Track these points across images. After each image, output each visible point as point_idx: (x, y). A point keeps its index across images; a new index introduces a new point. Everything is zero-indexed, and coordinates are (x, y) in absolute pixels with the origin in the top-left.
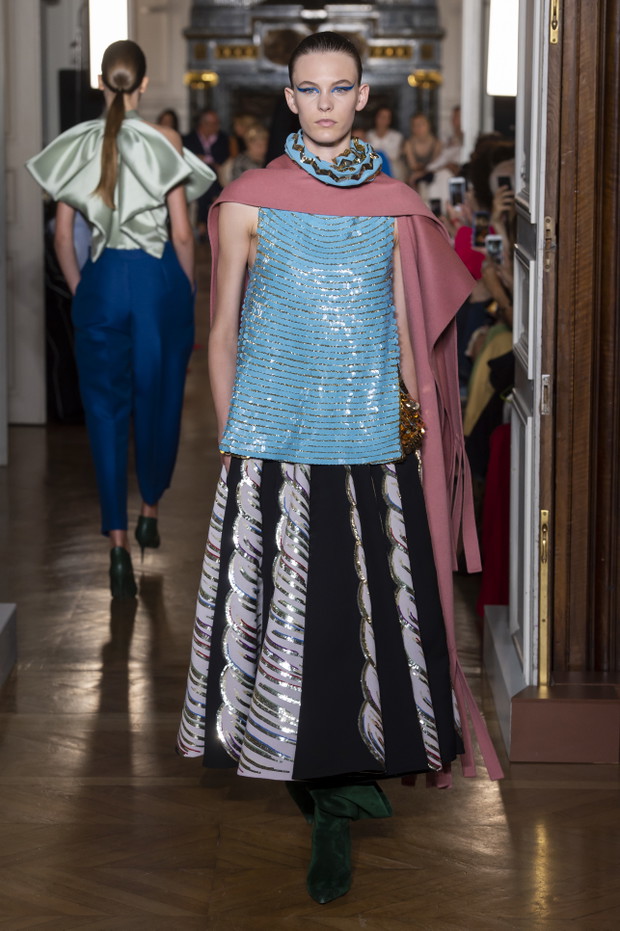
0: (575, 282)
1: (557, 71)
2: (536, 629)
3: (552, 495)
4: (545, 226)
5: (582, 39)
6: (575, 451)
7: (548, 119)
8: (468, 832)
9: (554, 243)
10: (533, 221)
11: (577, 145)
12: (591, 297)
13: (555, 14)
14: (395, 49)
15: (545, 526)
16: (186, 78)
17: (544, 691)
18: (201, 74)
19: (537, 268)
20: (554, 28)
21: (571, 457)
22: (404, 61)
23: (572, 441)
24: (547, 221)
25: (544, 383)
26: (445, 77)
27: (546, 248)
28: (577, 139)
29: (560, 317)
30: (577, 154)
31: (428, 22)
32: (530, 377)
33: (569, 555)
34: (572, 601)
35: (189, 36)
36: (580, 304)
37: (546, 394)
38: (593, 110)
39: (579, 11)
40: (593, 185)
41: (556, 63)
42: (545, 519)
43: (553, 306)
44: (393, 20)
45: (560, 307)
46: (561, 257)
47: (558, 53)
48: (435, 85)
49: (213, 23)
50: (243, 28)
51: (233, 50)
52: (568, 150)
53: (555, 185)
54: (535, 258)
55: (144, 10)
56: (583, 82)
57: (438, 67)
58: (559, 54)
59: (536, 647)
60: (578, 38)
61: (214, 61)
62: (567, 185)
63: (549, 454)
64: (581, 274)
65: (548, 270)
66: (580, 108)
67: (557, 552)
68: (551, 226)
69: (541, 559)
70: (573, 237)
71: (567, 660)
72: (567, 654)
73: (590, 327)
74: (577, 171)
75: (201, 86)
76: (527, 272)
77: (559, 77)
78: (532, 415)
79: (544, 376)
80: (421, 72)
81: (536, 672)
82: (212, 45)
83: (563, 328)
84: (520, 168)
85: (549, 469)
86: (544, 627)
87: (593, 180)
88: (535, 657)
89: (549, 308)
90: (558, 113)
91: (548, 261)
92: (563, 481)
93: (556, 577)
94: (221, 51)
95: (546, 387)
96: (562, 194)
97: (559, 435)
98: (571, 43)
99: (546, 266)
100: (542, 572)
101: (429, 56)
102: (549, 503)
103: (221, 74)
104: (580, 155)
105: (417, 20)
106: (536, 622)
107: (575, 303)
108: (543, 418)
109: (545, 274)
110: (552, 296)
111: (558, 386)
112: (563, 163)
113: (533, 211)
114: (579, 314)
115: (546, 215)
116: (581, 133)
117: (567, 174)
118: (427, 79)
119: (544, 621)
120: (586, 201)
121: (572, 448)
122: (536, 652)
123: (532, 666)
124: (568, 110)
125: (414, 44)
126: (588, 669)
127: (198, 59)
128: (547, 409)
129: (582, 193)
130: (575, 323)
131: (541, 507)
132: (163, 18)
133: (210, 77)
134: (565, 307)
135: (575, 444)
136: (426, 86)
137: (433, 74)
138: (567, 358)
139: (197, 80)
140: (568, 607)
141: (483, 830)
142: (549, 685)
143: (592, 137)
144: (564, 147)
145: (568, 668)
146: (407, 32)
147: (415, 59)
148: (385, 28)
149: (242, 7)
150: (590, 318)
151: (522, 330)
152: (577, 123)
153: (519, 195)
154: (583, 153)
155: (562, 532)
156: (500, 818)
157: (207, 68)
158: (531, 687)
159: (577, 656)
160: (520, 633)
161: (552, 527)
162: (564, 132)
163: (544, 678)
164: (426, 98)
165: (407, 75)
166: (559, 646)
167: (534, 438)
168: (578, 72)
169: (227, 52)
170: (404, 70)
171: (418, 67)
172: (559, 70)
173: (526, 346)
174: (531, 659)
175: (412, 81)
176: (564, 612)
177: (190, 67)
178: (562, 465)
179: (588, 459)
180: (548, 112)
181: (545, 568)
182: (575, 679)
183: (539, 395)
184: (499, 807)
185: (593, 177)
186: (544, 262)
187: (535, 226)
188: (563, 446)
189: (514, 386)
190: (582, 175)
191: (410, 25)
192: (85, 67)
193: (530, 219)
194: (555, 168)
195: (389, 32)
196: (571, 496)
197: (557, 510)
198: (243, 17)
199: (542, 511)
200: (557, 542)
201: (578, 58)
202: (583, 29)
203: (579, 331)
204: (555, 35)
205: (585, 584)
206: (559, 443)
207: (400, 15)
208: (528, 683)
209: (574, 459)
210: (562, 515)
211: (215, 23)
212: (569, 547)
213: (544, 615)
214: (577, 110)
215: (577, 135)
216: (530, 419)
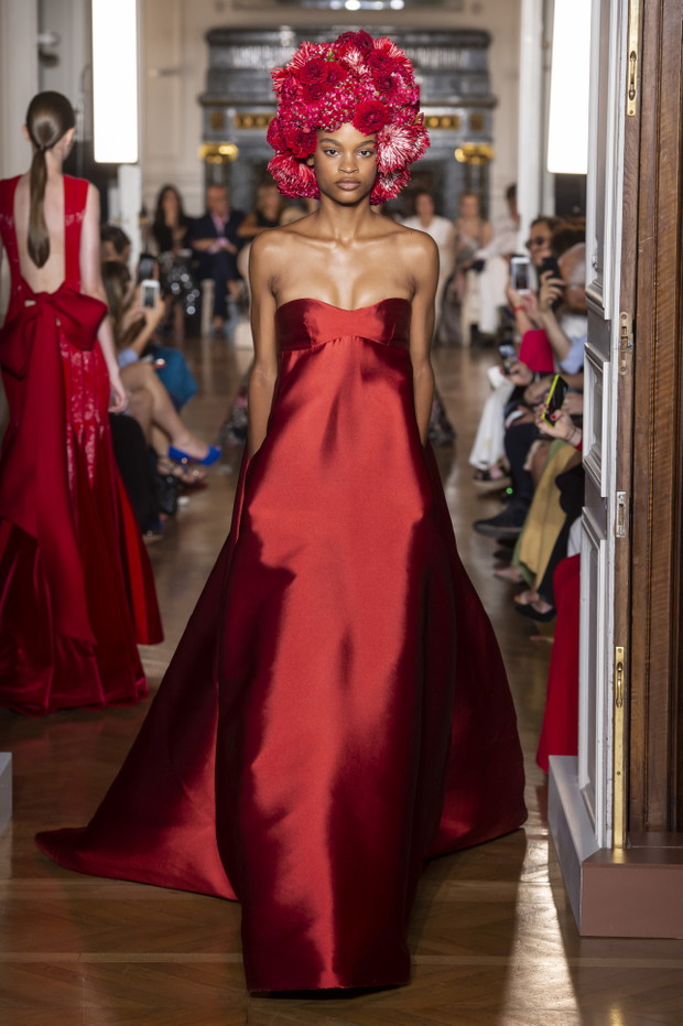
0: (655, 387)
1: (634, 146)
2: (610, 783)
3: (628, 631)
4: (621, 322)
5: (663, 111)
6: (654, 579)
7: (624, 201)
8: (533, 1017)
9: (631, 342)
10: (607, 317)
11: (657, 231)
12: (672, 403)
13: (632, 83)
14: (440, 119)
15: (620, 664)
16: (201, 150)
17: (619, 856)
18: (218, 146)
19: (612, 370)
20: (632, 98)
21: (649, 586)
22: (450, 133)
23: (651, 568)
24: (623, 317)
25: (620, 502)
26: (498, 151)
27: (621, 348)
28: (657, 225)
29: (637, 426)
30: (656, 242)
31: (478, 89)
32: (603, 495)
33: (647, 698)
34: (651, 749)
35: (204, 102)
36: (660, 411)
37: (621, 513)
38: (675, 191)
39: (659, 79)
40: (675, 277)
41: (634, 137)
42: (621, 656)
43: (630, 414)
44: (438, 86)
45: (637, 415)
46: (639, 358)
47: (636, 126)
48: (486, 160)
49: (233, 88)
50: (266, 94)
51: (255, 119)
52: (646, 237)
53: (633, 276)
54: (609, 359)
55: (153, 73)
56: (664, 160)
57: (489, 140)
58: (637, 128)
59: (610, 804)
60: (658, 109)
61: (234, 131)
62: (646, 277)
63: (625, 583)
64: (661, 377)
65: (624, 373)
66: (661, 190)
67: (633, 695)
68: (628, 323)
69: (615, 703)
70: (652, 335)
71: (645, 819)
72: (645, 812)
73: (672, 437)
74: (657, 261)
75: (218, 160)
76: (600, 375)
77: (637, 154)
78: (606, 537)
79: (619, 493)
80: (470, 146)
81: (609, 832)
82: (231, 113)
83: (640, 438)
84: (591, 257)
85: (625, 600)
86: (619, 780)
87: (675, 271)
88: (609, 815)
89: (625, 416)
90: (636, 195)
91: (624, 363)
92: (640, 613)
93: (632, 722)
94: (241, 120)
95: (621, 505)
96: (640, 287)
97: (636, 561)
98: (650, 114)
99: (622, 369)
100: (617, 717)
101: (479, 127)
102: (624, 639)
103: (242, 146)
104: (660, 242)
105: (465, 87)
106: (610, 776)
107: (654, 410)
108: (617, 541)
109: (621, 377)
110: (628, 403)
111: (635, 505)
112: (641, 251)
113: (606, 305)
114: (659, 423)
115: (621, 311)
116: (661, 217)
117: (647, 264)
118: (476, 153)
119: (619, 773)
120: (667, 295)
121: (651, 576)
122: (609, 809)
123: (605, 826)
124: (647, 191)
125: (462, 113)
126: (669, 828)
127: (215, 128)
128: (623, 531)
129: (663, 286)
130: (654, 433)
131: (616, 643)
132: (175, 82)
133: (228, 150)
134: (643, 414)
135: (654, 571)
136: (476, 161)
137: (484, 148)
138: (645, 472)
139: (214, 154)
140: (646, 758)
141: (551, 1015)
142: (625, 847)
143: (674, 222)
144: (643, 232)
145: (647, 829)
146: (454, 99)
147: (464, 131)
148: (429, 95)
149: (266, 70)
150: (672, 427)
151: (593, 441)
152: (657, 206)
153: (590, 287)
154: (664, 239)
155: (639, 671)
156: (570, 1002)
157: (225, 139)
158: (604, 849)
159: (657, 814)
160: (592, 787)
161: (629, 666)
162: (642, 216)
163: (619, 840)
164: (475, 175)
165: (453, 149)
166: (636, 803)
167: (608, 564)
168: (658, 149)
169: (248, 121)
170: (450, 143)
171: (467, 139)
172: (637, 148)
173: (598, 460)
174: (605, 817)
175: (460, 156)
176: (641, 764)
177: (205, 138)
178: (640, 595)
179: (669, 589)
180: (625, 193)
181: (620, 713)
182: (655, 840)
183: (613, 514)
184: (568, 988)
185: (675, 266)
186: (620, 363)
187: (609, 322)
188: (641, 574)
189: (583, 505)
190: (662, 265)
191: (458, 93)
192: (88, 138)
193: (603, 314)
194: (632, 256)
195: (434, 100)
196: (649, 631)
197: (634, 647)
198: (266, 81)
199: (617, 648)
200: (633, 683)
201: (658, 132)
202: (664, 100)
203: (659, 442)
204: (632, 106)
205: (666, 732)
206: (636, 570)
207: (446, 80)
208: (600, 846)
209: (653, 589)
210: (640, 653)
211: (235, 89)
212: (648, 689)
213: (620, 767)
214: (657, 191)
215: (657, 219)
216: (603, 542)
